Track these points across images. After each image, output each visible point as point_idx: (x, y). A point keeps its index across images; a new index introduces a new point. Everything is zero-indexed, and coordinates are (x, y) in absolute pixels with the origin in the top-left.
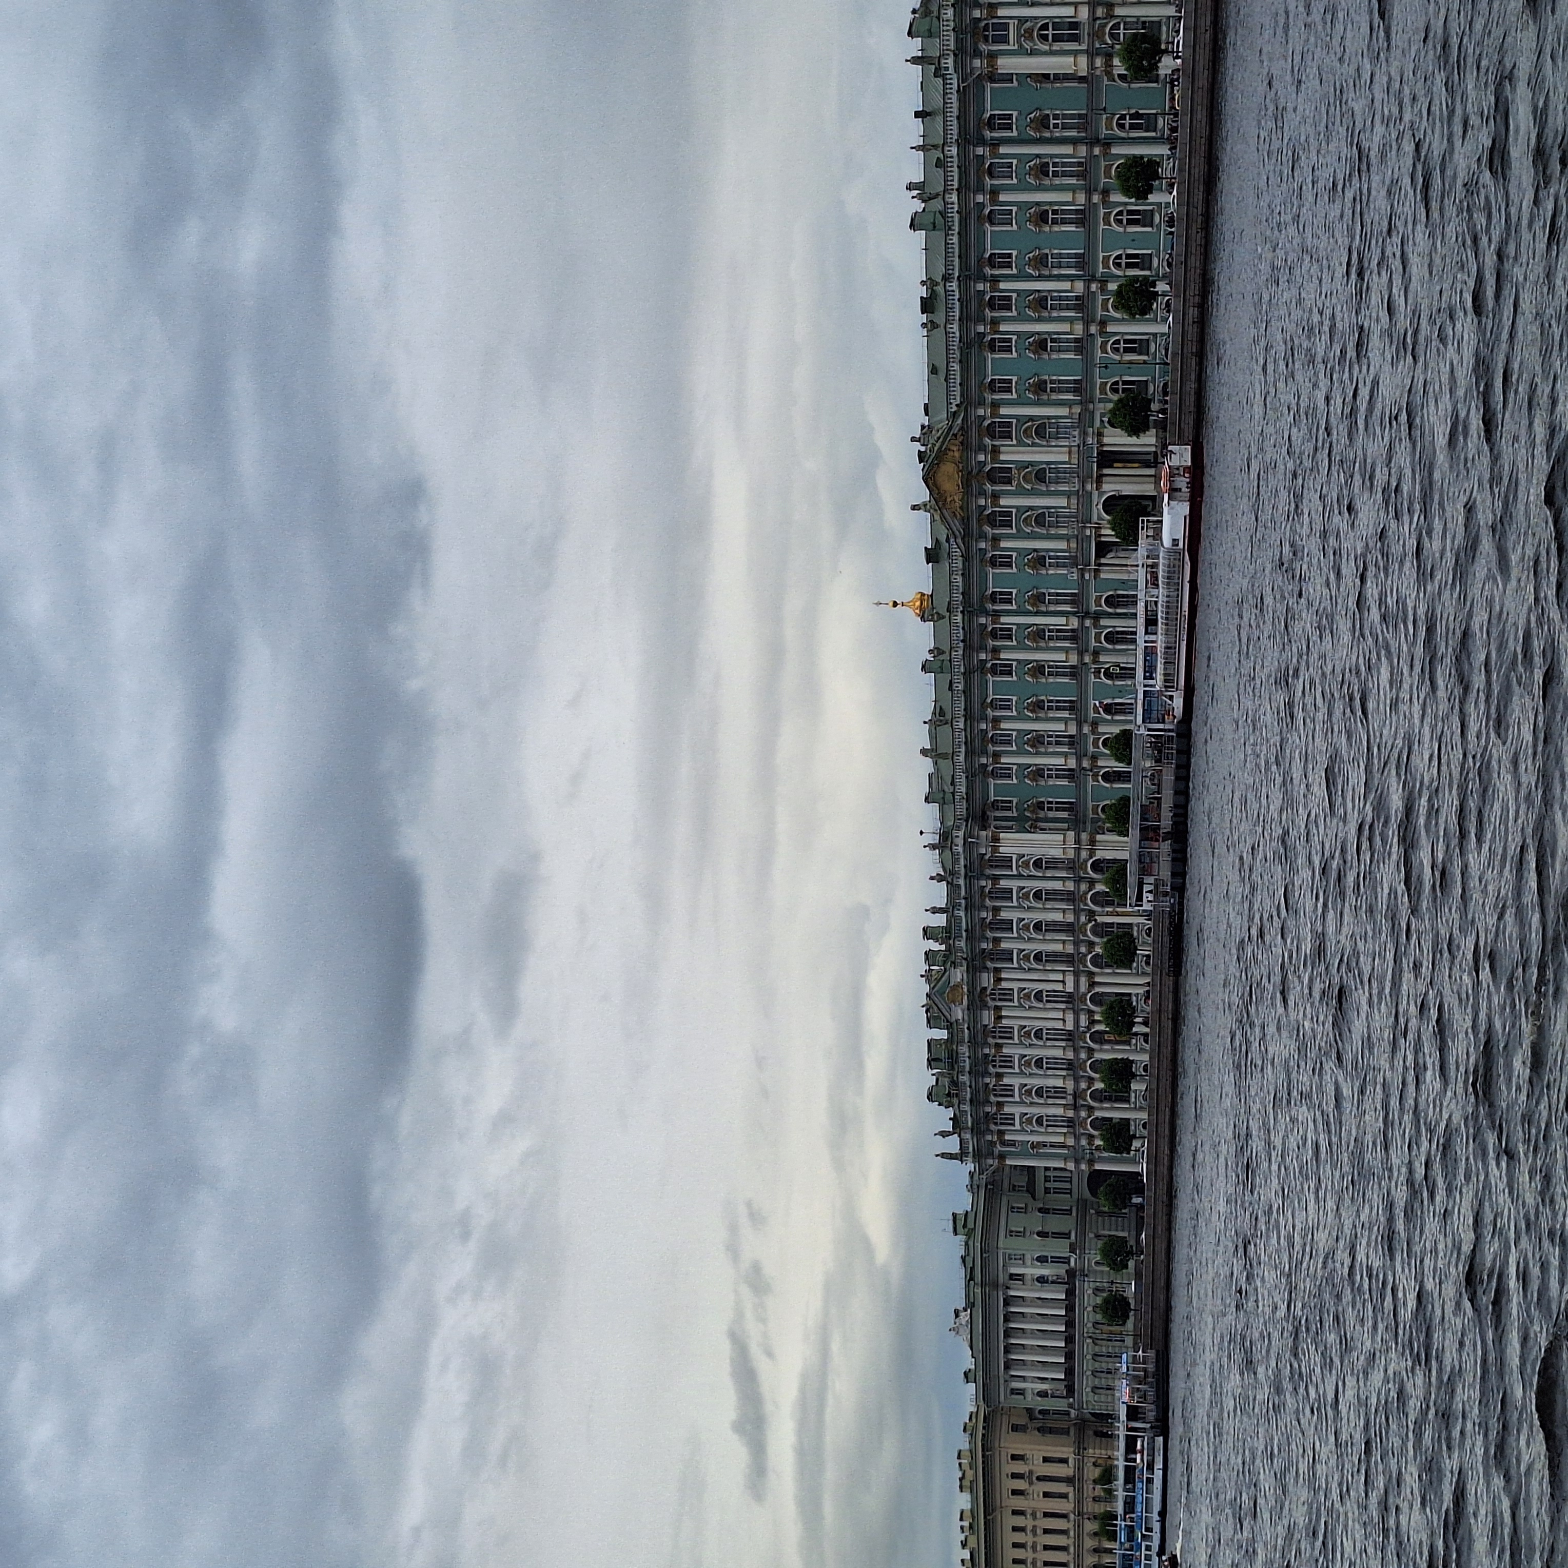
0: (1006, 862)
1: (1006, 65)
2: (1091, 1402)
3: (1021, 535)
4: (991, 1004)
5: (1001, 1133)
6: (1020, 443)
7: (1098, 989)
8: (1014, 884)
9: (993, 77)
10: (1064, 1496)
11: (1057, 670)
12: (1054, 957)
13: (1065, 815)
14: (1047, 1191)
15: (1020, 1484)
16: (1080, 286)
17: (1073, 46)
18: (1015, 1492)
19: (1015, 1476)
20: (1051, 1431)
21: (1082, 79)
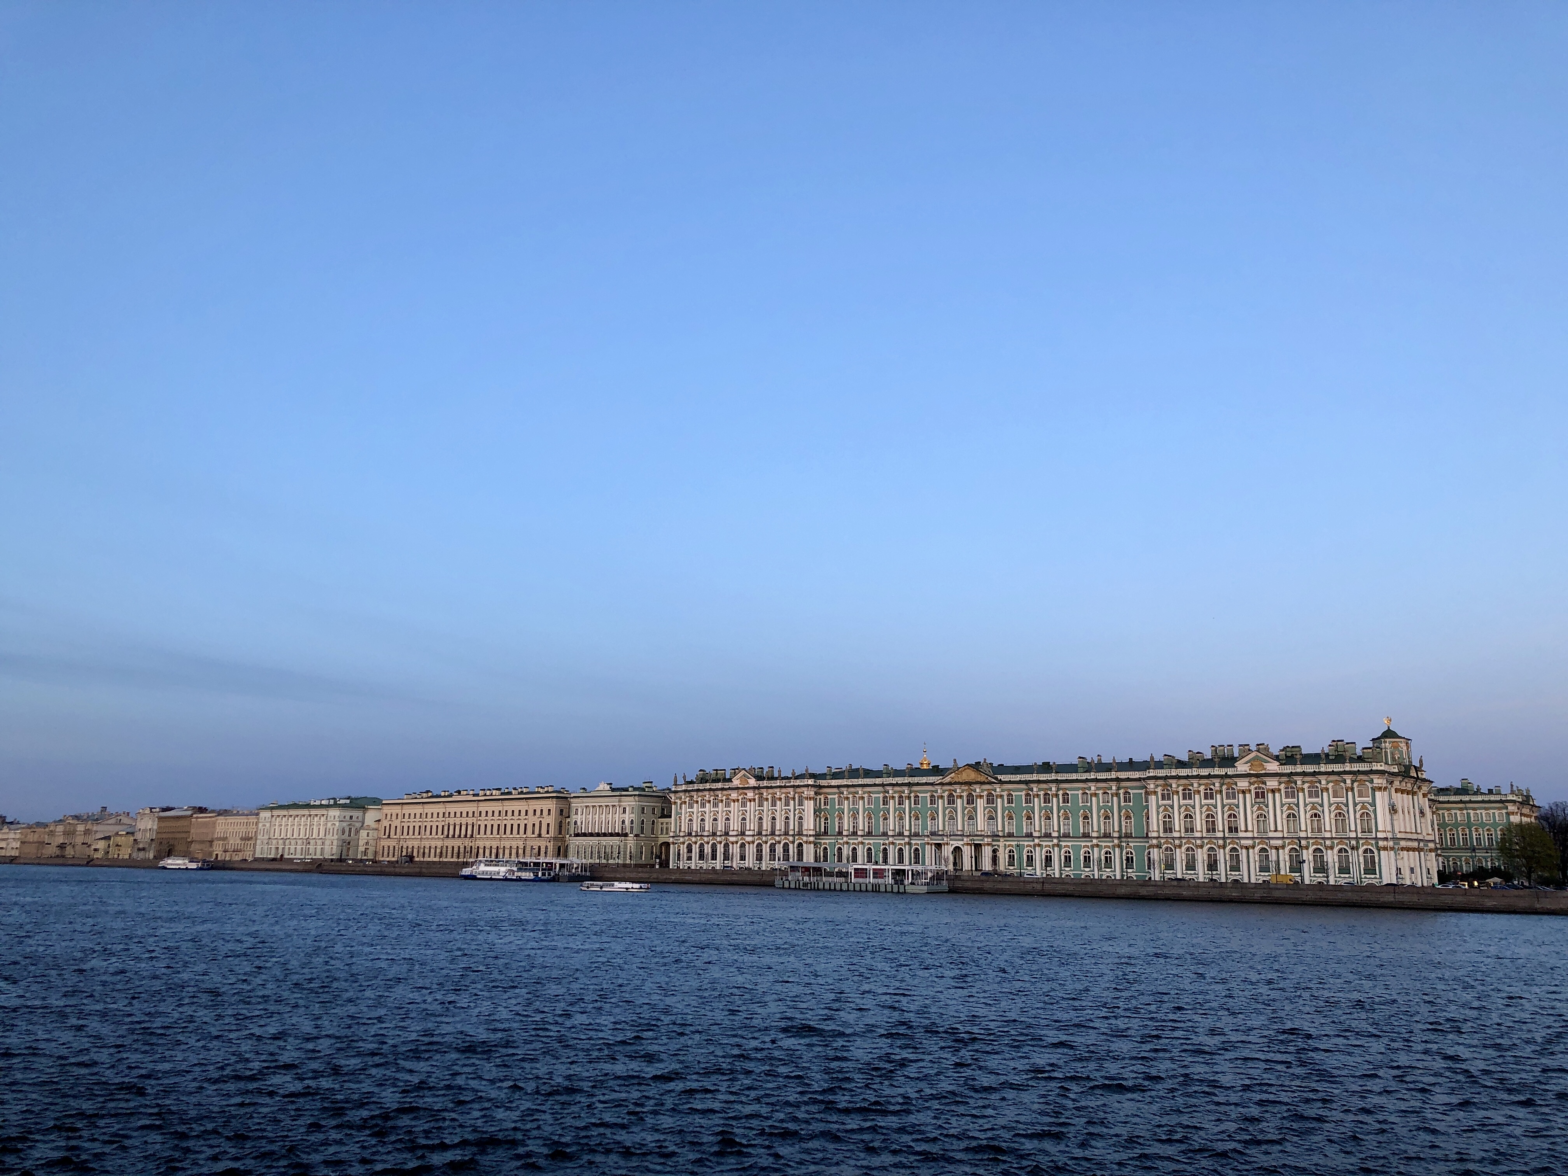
0: (801, 804)
1: (1152, 798)
2: (575, 843)
3: (944, 809)
4: (740, 798)
5: (685, 802)
6: (985, 808)
7: (747, 845)
8: (791, 807)
9: (1147, 793)
10: (533, 833)
11: (886, 825)
12: (760, 825)
13: (823, 830)
14: (662, 824)
15: (538, 813)
16: (1055, 834)
17: (1161, 830)
18: (535, 811)
19: (542, 811)
20: (560, 827)
21: (1147, 834)
